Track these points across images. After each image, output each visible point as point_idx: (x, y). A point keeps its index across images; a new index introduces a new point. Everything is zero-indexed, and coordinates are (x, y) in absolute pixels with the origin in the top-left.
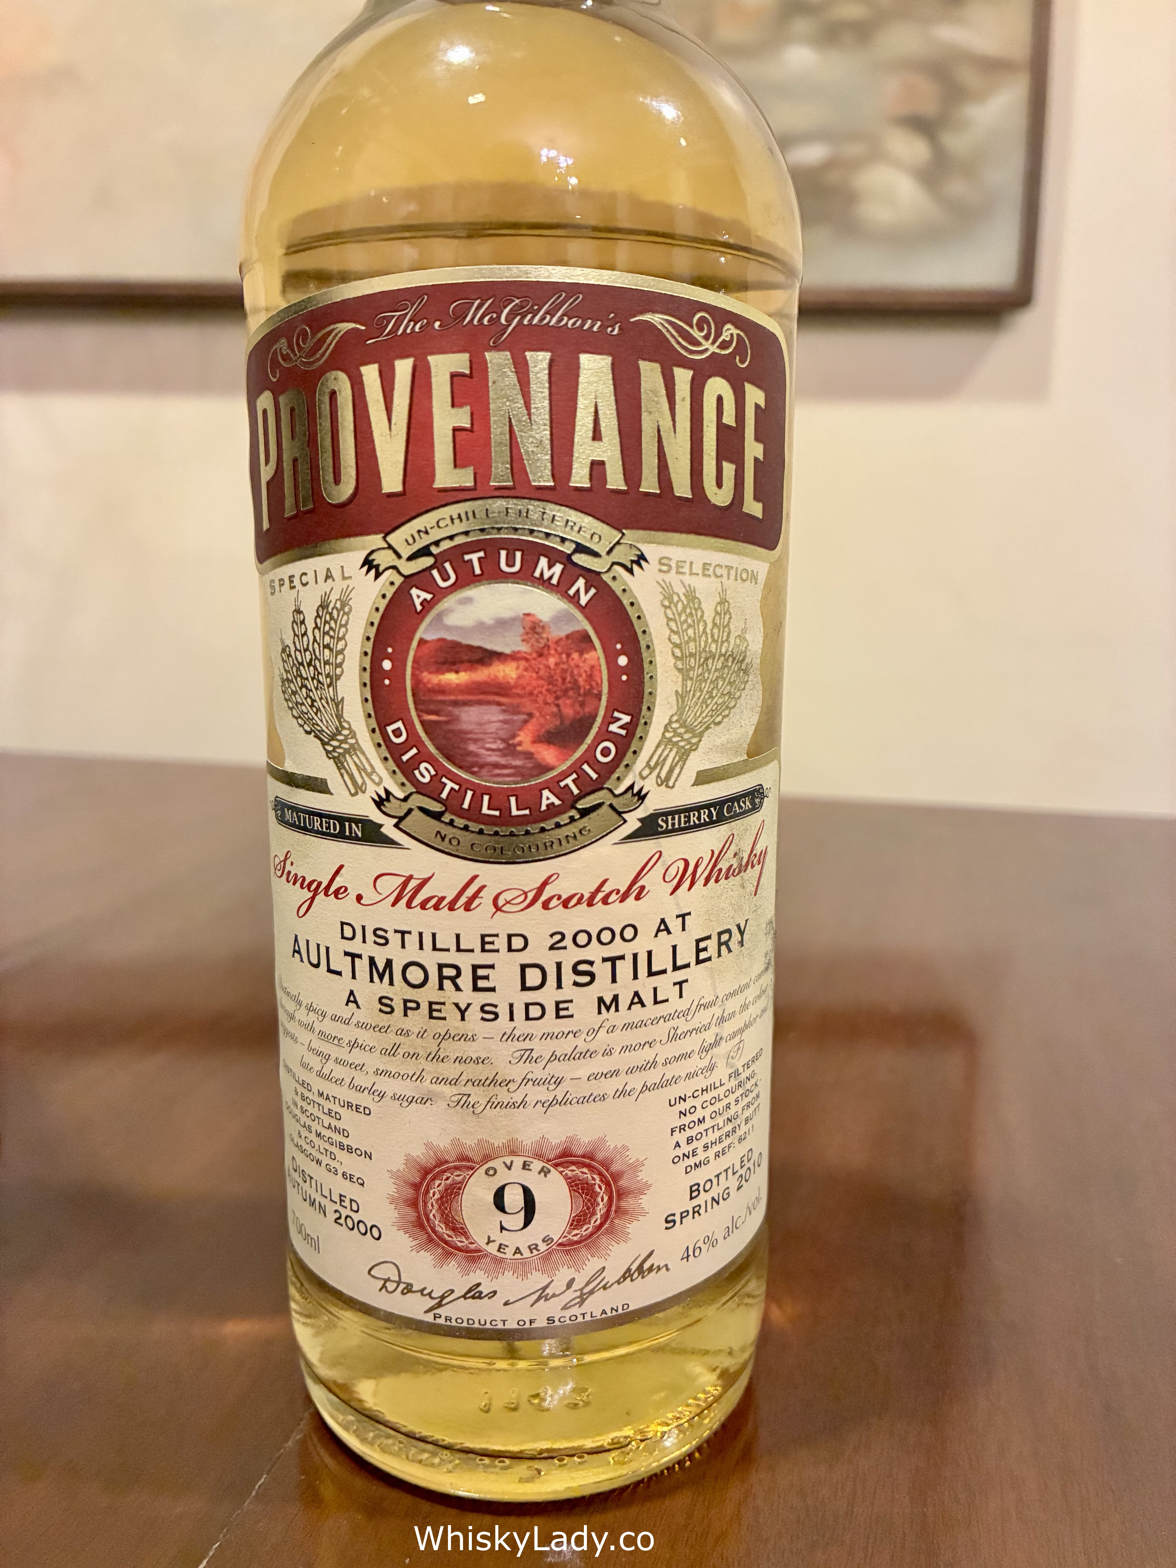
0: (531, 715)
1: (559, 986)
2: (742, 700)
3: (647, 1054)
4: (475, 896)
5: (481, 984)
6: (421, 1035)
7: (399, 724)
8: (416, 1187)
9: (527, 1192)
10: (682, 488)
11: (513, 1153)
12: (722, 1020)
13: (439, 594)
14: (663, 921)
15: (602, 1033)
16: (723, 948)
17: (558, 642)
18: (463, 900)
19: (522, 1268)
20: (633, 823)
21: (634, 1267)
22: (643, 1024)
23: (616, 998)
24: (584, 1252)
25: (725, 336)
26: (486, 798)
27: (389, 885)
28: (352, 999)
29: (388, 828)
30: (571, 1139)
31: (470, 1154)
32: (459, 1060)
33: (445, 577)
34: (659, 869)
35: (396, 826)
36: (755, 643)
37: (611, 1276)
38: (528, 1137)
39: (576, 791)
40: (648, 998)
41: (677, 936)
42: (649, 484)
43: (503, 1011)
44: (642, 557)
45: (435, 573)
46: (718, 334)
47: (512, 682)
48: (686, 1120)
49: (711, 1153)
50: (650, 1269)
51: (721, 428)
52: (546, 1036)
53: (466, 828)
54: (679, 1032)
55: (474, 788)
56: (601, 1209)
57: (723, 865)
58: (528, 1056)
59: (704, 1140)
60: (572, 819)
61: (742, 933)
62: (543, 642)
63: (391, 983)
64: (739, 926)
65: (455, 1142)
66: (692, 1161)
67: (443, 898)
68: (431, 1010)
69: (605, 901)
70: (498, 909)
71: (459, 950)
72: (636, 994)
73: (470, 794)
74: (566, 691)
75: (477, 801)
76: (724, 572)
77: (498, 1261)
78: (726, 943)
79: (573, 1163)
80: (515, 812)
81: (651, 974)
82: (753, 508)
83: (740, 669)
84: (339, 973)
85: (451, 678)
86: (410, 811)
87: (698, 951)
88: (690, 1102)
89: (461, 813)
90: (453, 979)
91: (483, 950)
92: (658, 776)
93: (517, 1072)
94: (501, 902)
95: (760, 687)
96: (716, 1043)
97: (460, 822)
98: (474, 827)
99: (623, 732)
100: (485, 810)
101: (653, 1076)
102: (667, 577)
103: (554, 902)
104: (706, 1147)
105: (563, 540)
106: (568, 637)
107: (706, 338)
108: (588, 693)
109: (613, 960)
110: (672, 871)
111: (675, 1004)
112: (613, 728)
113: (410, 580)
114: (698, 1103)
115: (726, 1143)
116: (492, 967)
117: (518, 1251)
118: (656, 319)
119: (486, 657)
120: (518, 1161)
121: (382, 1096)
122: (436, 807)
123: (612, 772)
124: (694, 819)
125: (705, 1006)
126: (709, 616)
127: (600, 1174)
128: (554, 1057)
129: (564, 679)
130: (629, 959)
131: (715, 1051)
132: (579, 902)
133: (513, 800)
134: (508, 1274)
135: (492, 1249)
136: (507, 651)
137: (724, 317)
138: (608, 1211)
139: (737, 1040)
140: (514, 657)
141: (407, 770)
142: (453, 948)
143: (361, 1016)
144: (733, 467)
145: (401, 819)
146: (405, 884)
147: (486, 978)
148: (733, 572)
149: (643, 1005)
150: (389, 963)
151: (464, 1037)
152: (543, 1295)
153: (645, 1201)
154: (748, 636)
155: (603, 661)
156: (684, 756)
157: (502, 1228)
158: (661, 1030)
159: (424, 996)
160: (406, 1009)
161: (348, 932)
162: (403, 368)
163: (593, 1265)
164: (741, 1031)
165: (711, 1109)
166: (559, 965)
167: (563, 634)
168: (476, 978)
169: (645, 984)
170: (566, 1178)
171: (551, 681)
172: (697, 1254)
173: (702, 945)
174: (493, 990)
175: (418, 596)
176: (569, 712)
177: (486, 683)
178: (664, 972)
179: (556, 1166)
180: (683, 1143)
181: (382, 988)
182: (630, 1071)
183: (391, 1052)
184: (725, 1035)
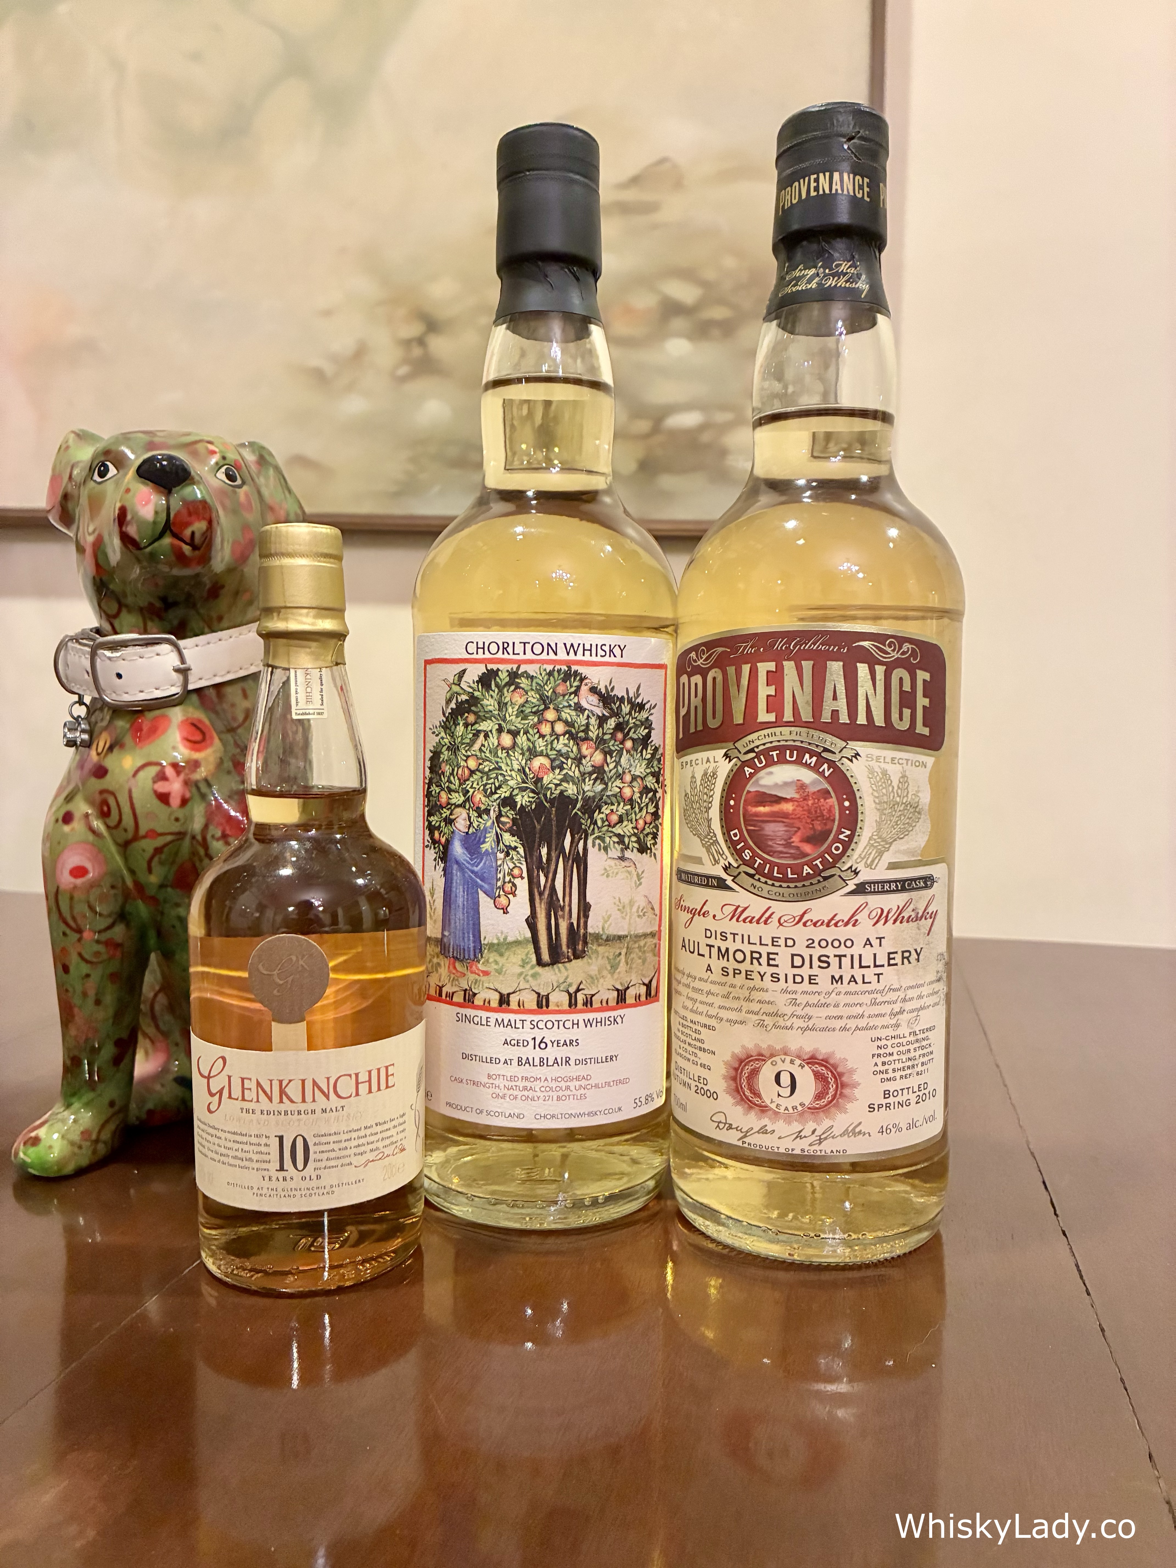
0: (799, 829)
1: (811, 967)
2: (917, 828)
3: (859, 1010)
4: (770, 917)
5: (771, 962)
6: (741, 987)
7: (736, 831)
8: (736, 1069)
9: (792, 1077)
10: (879, 721)
11: (785, 1054)
12: (904, 1000)
13: (757, 770)
14: (868, 940)
15: (834, 994)
16: (905, 960)
17: (814, 793)
18: (763, 919)
19: (788, 1119)
20: (851, 887)
21: (850, 1129)
22: (856, 993)
23: (841, 977)
24: (822, 1115)
25: (904, 648)
26: (776, 868)
27: (729, 910)
28: (709, 969)
29: (729, 882)
30: (817, 1050)
31: (764, 1053)
32: (759, 1002)
33: (761, 762)
34: (866, 912)
35: (733, 880)
36: (925, 798)
37: (837, 1131)
38: (793, 1047)
39: (821, 867)
40: (859, 980)
41: (876, 949)
42: (862, 719)
43: (782, 978)
44: (857, 754)
45: (756, 760)
46: (900, 648)
47: (790, 812)
48: (882, 1051)
49: (898, 1074)
50: (860, 1132)
51: (902, 692)
52: (804, 993)
53: (766, 883)
54: (877, 1001)
55: (770, 862)
56: (831, 1091)
57: (906, 914)
58: (794, 1002)
59: (893, 1066)
60: (819, 881)
61: (918, 955)
62: (806, 794)
63: (728, 960)
64: (916, 950)
65: (756, 1045)
66: (885, 1076)
67: (754, 918)
68: (747, 975)
69: (836, 925)
70: (781, 924)
71: (761, 944)
72: (853, 976)
73: (768, 866)
74: (818, 817)
75: (771, 870)
76: (904, 762)
77: (776, 1113)
78: (908, 958)
79: (817, 1063)
80: (790, 876)
81: (861, 967)
82: (922, 729)
83: (915, 811)
84: (703, 956)
85: (761, 809)
86: (740, 873)
87: (889, 959)
88: (884, 1042)
89: (764, 876)
90: (758, 959)
91: (773, 945)
92: (866, 863)
93: (789, 1010)
94: (782, 921)
95: (929, 821)
96: (901, 1012)
97: (763, 880)
98: (770, 882)
99: (847, 839)
100: (775, 874)
101: (862, 1023)
102: (871, 763)
103: (809, 923)
104: (894, 1070)
105: (817, 746)
106: (818, 791)
107: (893, 650)
108: (828, 819)
109: (840, 957)
110: (874, 914)
111: (874, 986)
112: (841, 837)
113: (745, 763)
114: (889, 1043)
115: (908, 1072)
116: (777, 954)
117: (786, 1109)
118: (866, 644)
119: (779, 800)
120: (788, 1059)
121: (722, 1020)
122: (752, 871)
123: (841, 859)
124: (887, 887)
125: (894, 990)
126: (895, 783)
127: (831, 1072)
128: (807, 1004)
129: (816, 812)
130: (849, 957)
131: (900, 1016)
132: (822, 924)
133: (789, 870)
134: (781, 1121)
135: (773, 1106)
136: (788, 797)
137: (902, 640)
138: (836, 1094)
139: (915, 1014)
140: (791, 800)
141: (739, 853)
142: (758, 943)
143: (713, 977)
144: (910, 711)
145: (735, 877)
146: (736, 910)
147: (774, 959)
148: (910, 762)
149: (856, 983)
150: (727, 950)
151: (762, 990)
152: (799, 1136)
153: (857, 1092)
154: (919, 794)
155: (836, 803)
156: (881, 854)
157: (779, 1095)
158: (866, 999)
159: (743, 967)
160: (735, 973)
161: (708, 934)
162: (746, 668)
163: (827, 1123)
164: (919, 1010)
165: (897, 1049)
166: (811, 956)
167: (816, 790)
168: (769, 959)
169: (858, 973)
170: (813, 1071)
171: (809, 811)
172: (888, 1131)
173: (892, 956)
174: (777, 966)
175: (748, 770)
176: (818, 827)
177: (778, 812)
178: (869, 967)
179: (808, 1063)
180: (880, 1064)
181: (723, 963)
182: (849, 1017)
183: (726, 996)
184: (907, 1010)
